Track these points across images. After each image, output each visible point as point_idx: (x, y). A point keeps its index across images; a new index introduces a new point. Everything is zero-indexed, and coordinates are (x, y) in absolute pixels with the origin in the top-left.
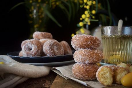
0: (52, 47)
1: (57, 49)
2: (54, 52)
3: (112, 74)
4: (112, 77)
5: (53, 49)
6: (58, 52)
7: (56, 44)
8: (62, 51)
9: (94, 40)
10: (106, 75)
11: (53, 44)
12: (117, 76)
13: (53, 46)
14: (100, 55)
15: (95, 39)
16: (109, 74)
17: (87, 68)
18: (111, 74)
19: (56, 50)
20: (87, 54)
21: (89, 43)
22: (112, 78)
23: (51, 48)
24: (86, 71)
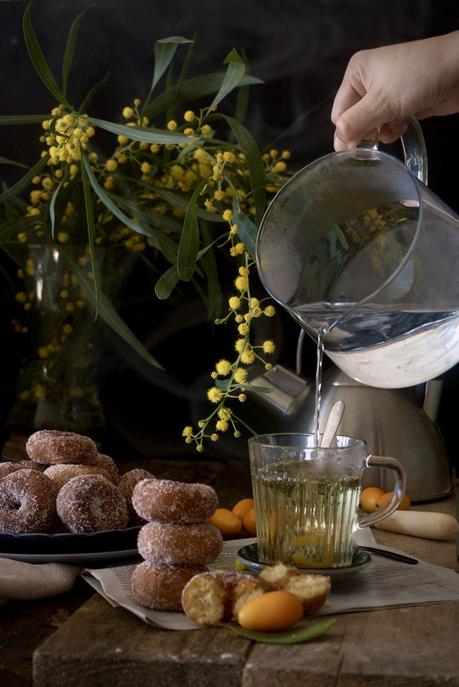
0: (84, 500)
1: (102, 507)
2: (92, 518)
3: (222, 595)
4: (223, 603)
5: (88, 509)
6: (104, 520)
7: (101, 492)
8: (120, 513)
9: (190, 500)
10: (206, 598)
11: (90, 491)
12: (235, 602)
13: (87, 497)
14: (206, 540)
15: (192, 496)
16: (213, 596)
17: (166, 577)
18: (218, 595)
19: (98, 513)
20: (167, 539)
21: (173, 509)
22: (222, 606)
23: (80, 505)
24: (164, 585)
